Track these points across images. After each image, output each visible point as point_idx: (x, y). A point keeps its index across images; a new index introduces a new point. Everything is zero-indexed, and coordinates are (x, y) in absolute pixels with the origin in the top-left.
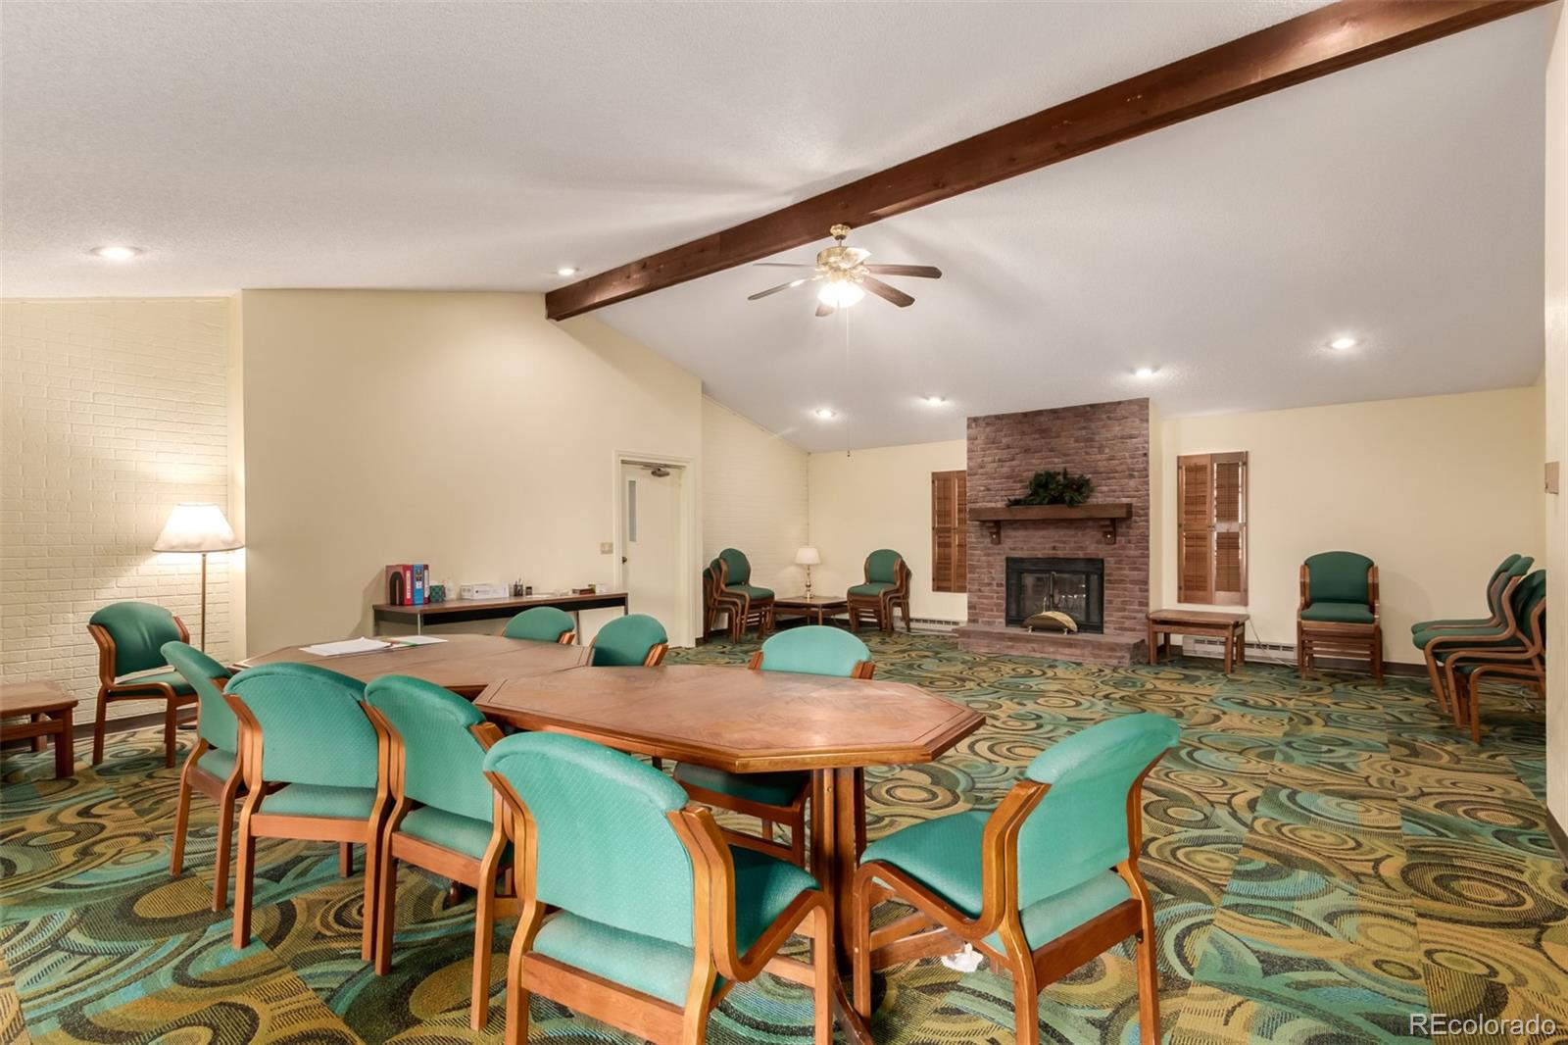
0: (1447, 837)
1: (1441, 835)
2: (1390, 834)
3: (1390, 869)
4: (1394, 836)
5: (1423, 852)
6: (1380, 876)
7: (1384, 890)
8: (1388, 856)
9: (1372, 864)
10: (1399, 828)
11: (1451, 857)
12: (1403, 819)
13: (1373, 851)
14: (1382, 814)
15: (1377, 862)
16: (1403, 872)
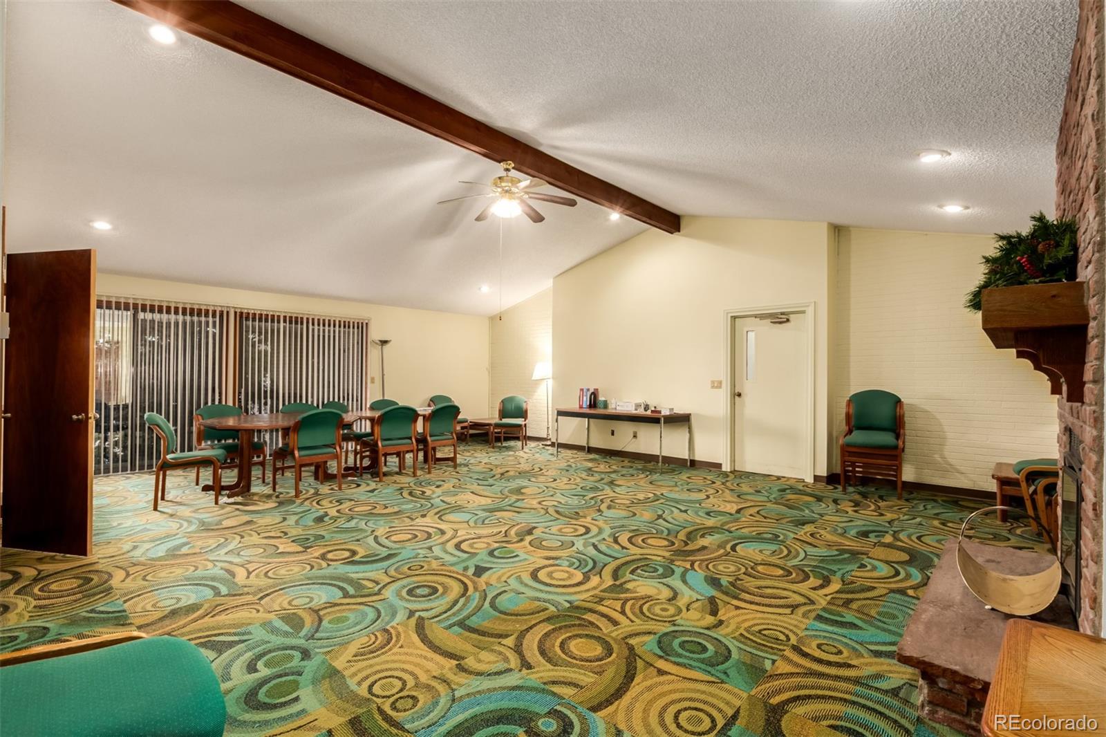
0: (87, 612)
1: (92, 611)
2: (129, 596)
3: (120, 575)
4: (126, 595)
5: (103, 592)
6: (123, 569)
7: (118, 564)
8: (123, 581)
9: (130, 573)
10: (125, 602)
11: (84, 598)
12: (124, 611)
13: (134, 580)
14: (142, 608)
15: (128, 575)
16: (112, 576)
